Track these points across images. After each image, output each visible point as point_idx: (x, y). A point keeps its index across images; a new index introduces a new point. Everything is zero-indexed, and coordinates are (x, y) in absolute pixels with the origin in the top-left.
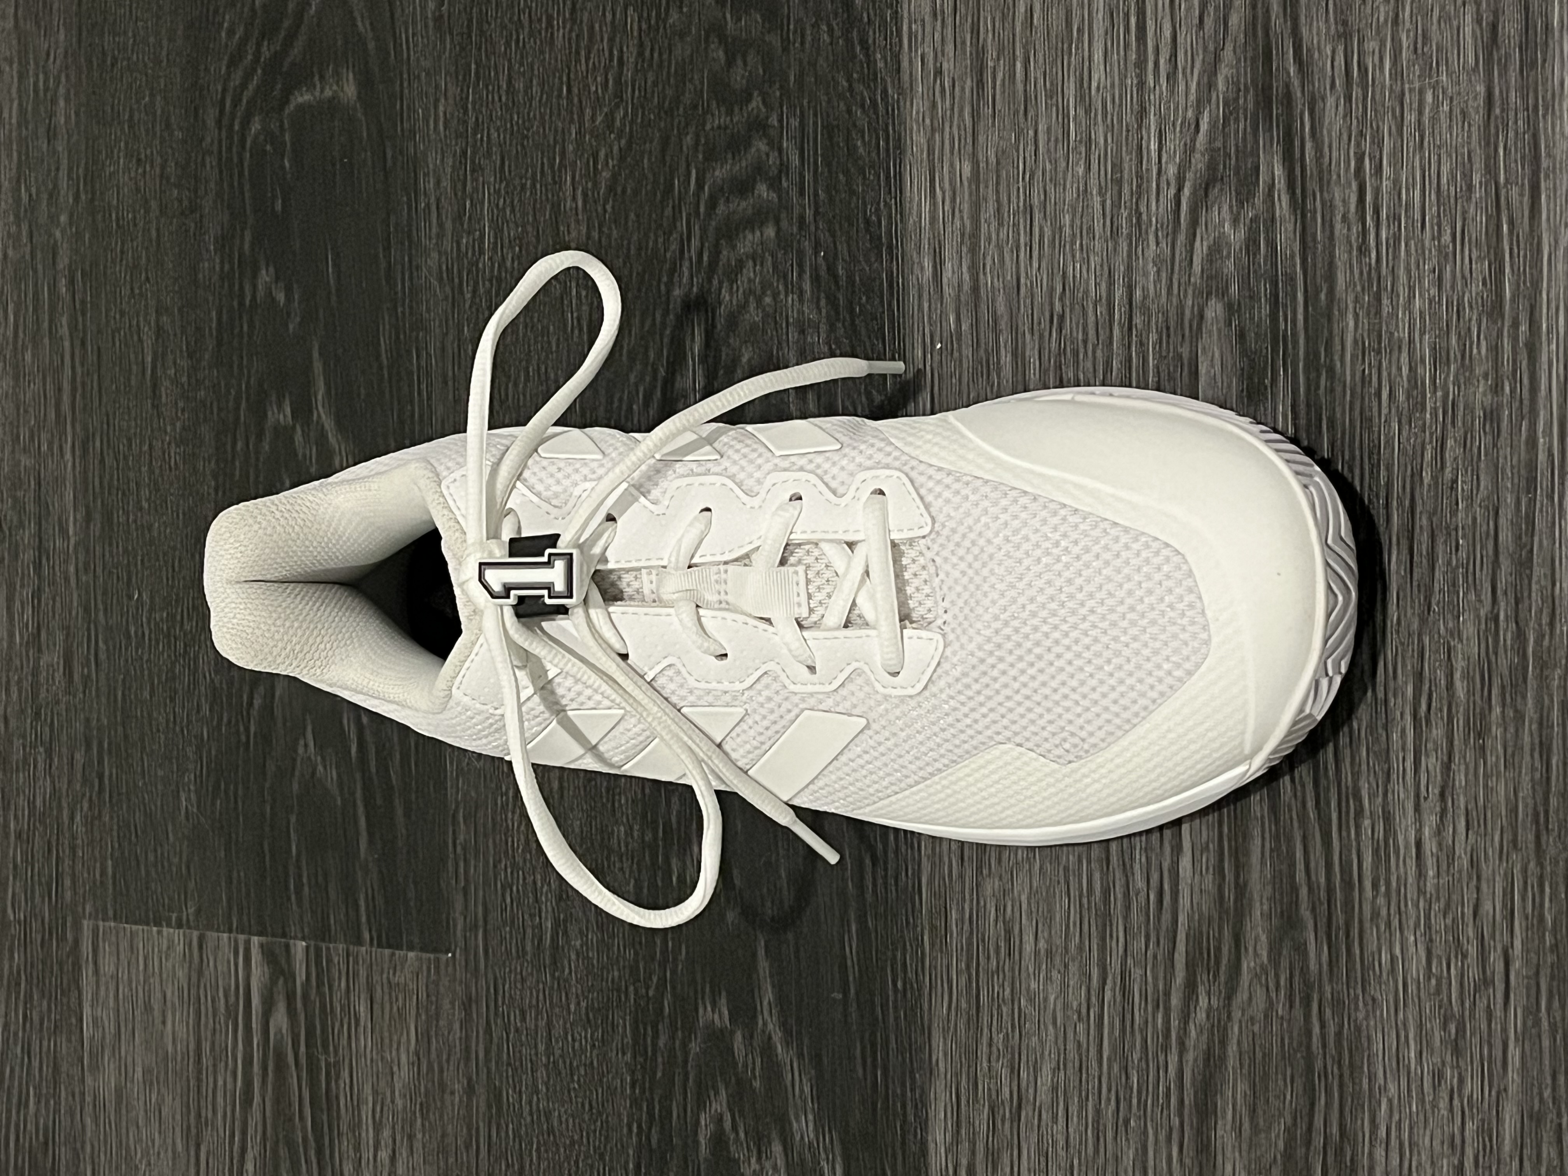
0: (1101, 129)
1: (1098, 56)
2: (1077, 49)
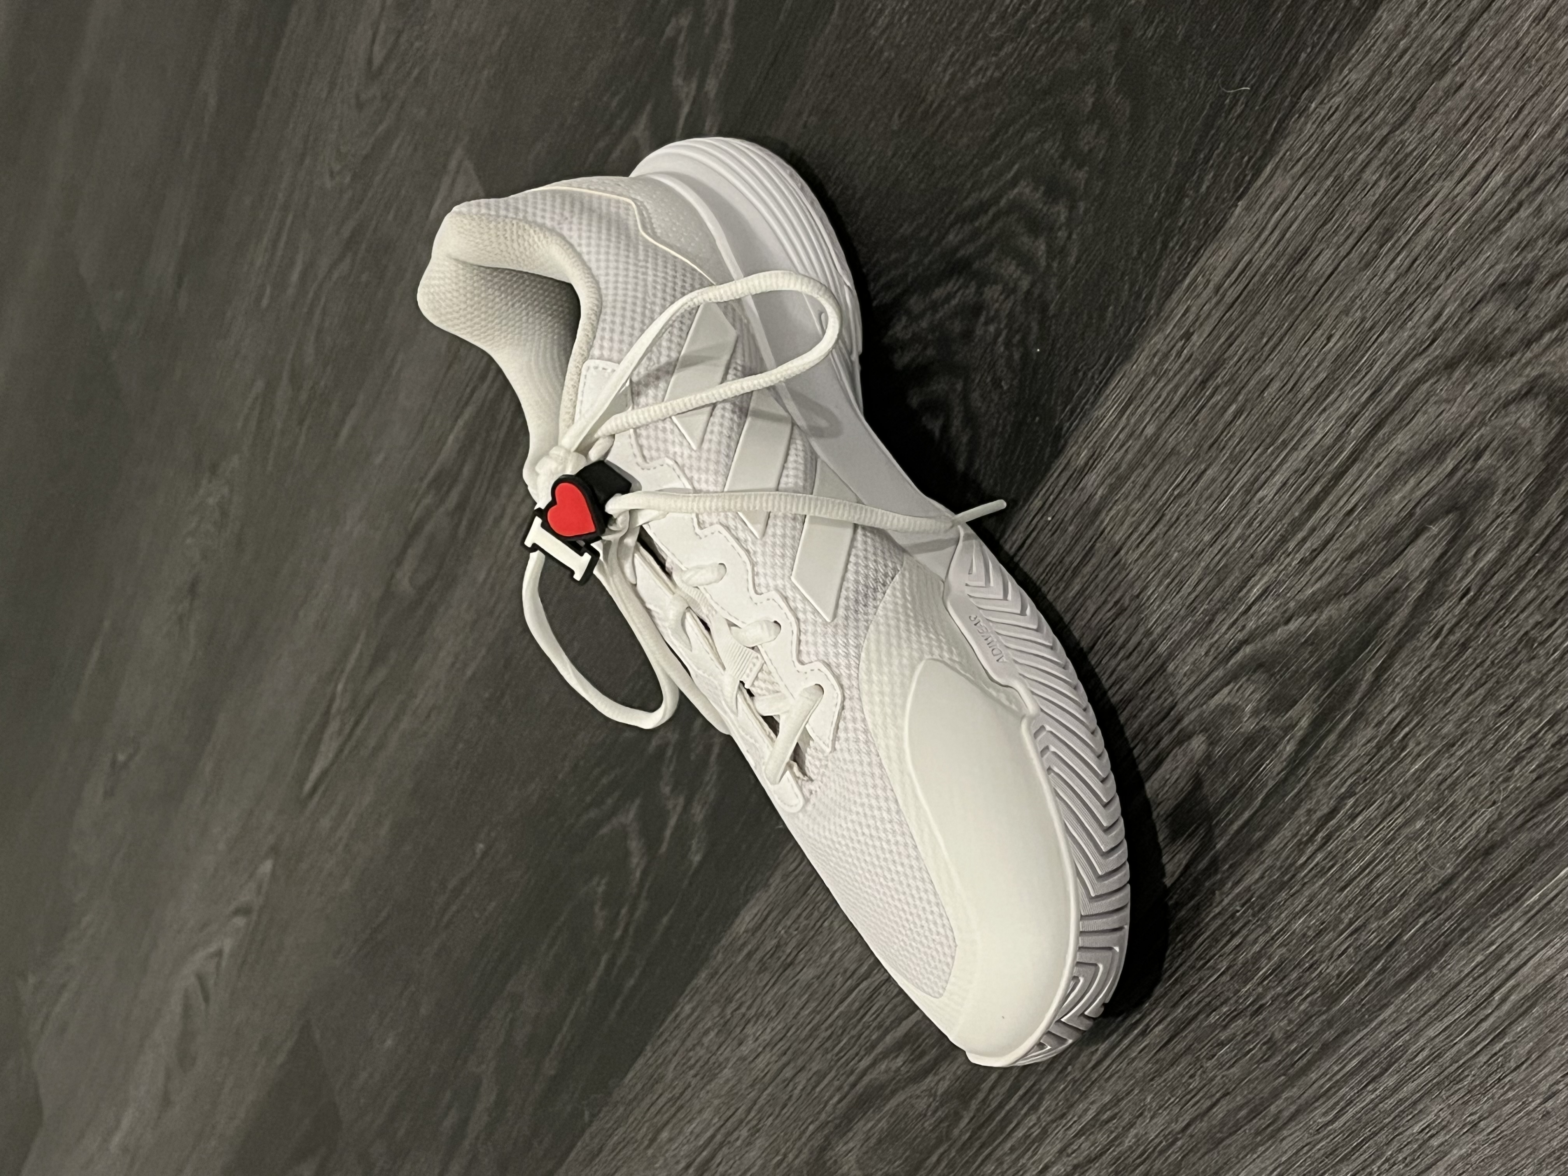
0: (1239, 531)
1: (1278, 479)
2: (1272, 453)
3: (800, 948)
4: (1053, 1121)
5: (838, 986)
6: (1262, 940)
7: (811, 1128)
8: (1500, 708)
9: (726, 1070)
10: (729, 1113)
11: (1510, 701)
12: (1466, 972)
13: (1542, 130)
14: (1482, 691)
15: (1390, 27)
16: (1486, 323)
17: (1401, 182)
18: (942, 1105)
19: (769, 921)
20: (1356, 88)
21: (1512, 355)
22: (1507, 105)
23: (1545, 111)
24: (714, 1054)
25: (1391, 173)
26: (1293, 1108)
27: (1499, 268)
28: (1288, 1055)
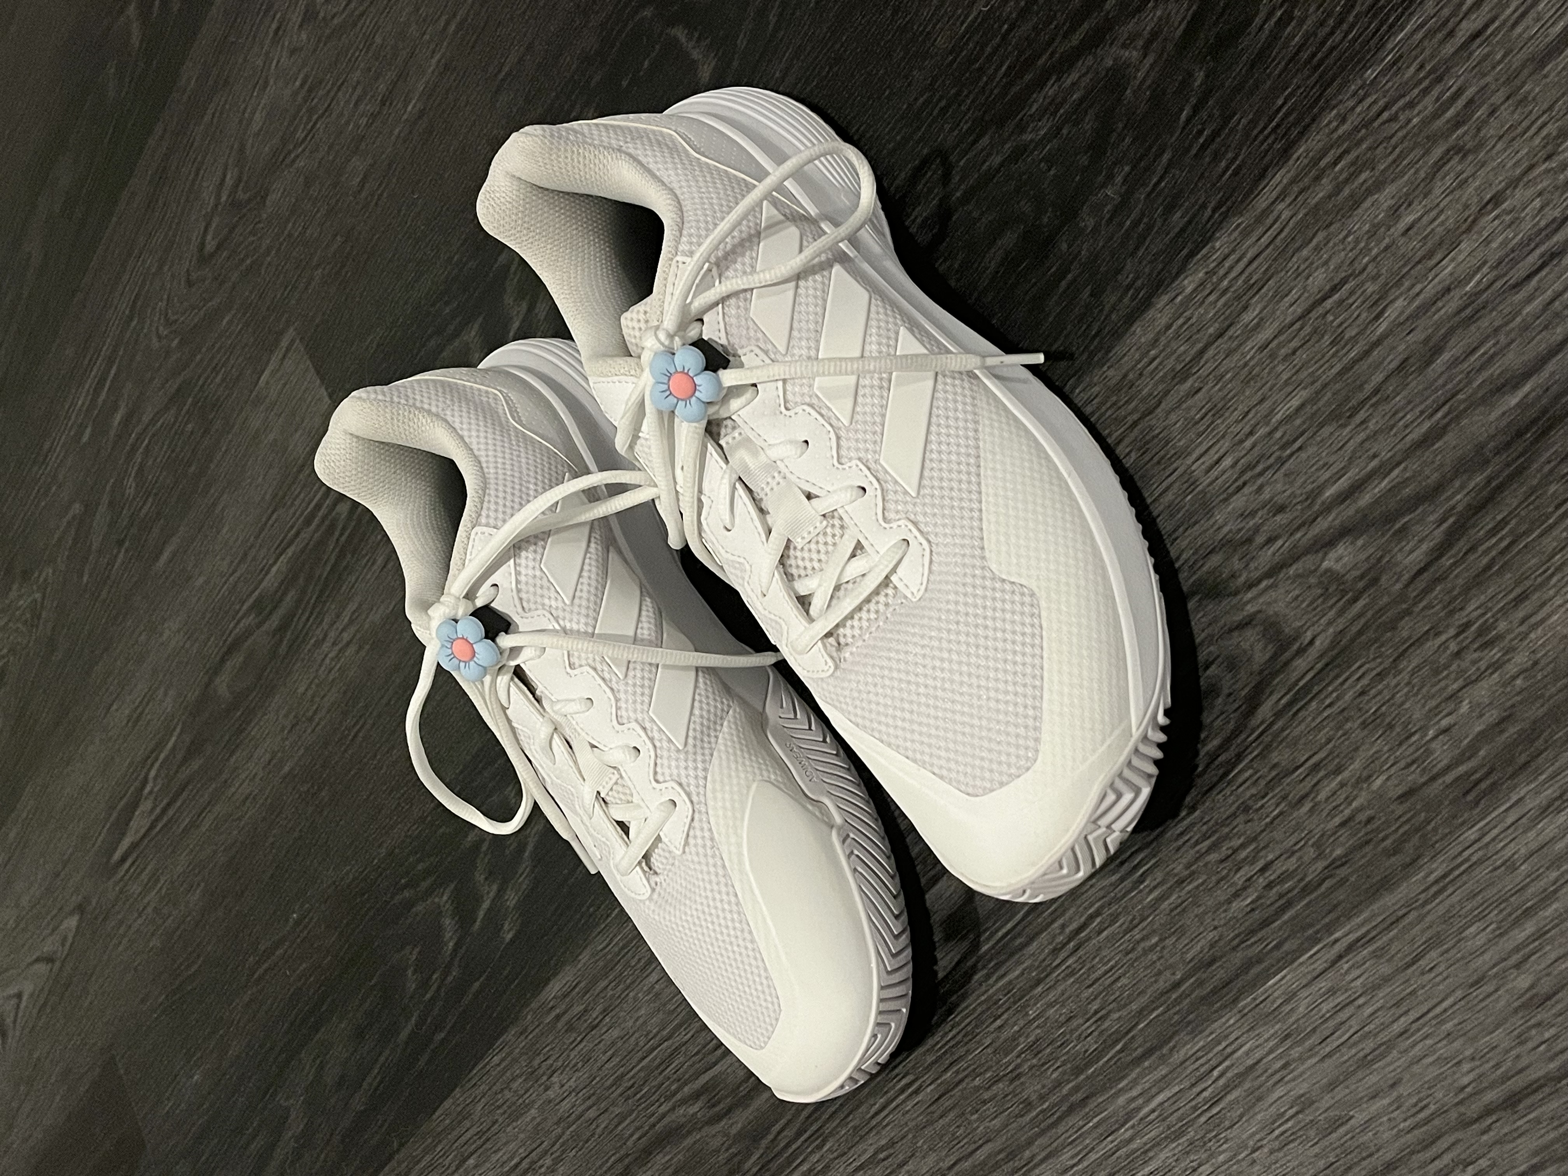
3: (605, 1012)
4: (836, 1158)
5: (641, 1044)
6: (1022, 1023)
7: (613, 1159)
8: (1223, 856)
9: (533, 1111)
10: (534, 1146)
11: (1230, 852)
12: (1191, 1053)
13: (1262, 431)
14: (1207, 843)
15: (1143, 340)
16: (1216, 568)
17: (1147, 457)
18: (734, 1143)
19: (577, 990)
20: (1114, 381)
21: (1236, 593)
22: (1236, 409)
23: (1266, 417)
24: (522, 1096)
25: (1141, 448)
26: (1043, 1154)
27: (1226, 530)
28: (1042, 1111)
